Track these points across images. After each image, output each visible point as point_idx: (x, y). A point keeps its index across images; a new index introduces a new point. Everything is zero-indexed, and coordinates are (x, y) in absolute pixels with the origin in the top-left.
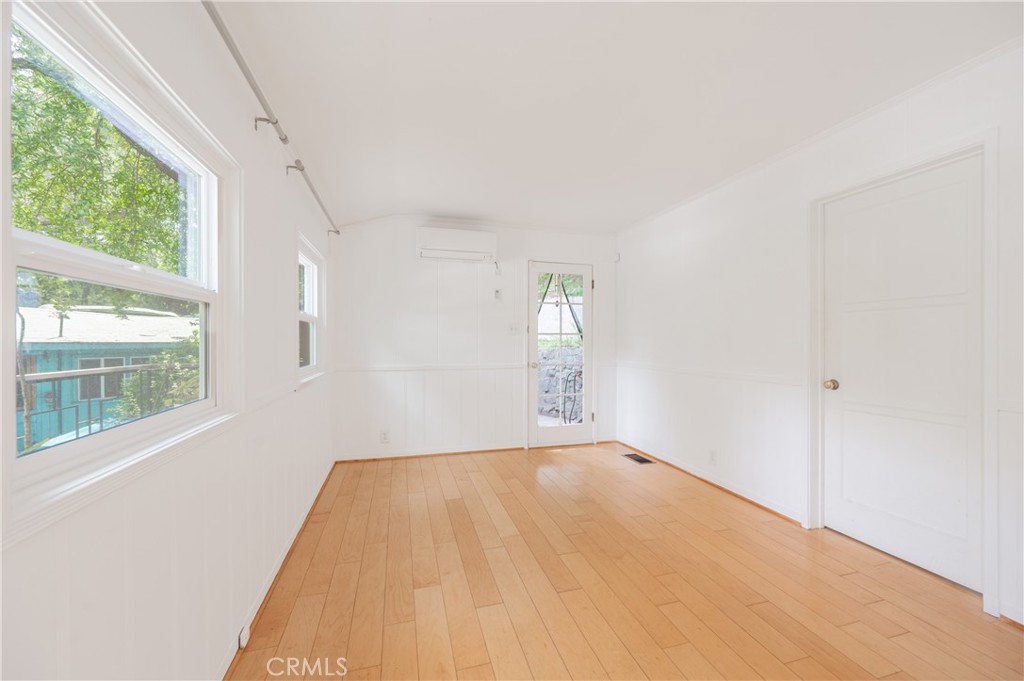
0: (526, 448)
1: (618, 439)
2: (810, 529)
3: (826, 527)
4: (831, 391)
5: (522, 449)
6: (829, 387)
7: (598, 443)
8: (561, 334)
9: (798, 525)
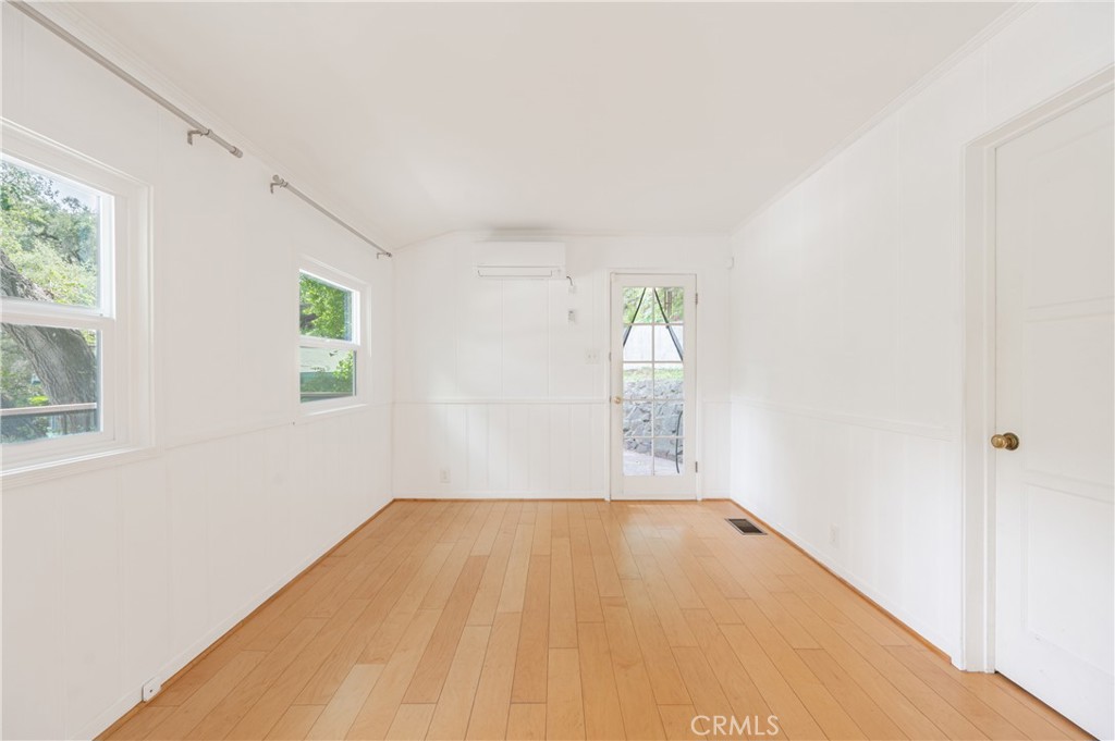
0: (607, 499)
1: (731, 498)
2: (965, 672)
3: (996, 672)
4: (1004, 451)
5: (603, 500)
6: (999, 446)
7: (703, 500)
8: (653, 362)
9: (947, 659)
